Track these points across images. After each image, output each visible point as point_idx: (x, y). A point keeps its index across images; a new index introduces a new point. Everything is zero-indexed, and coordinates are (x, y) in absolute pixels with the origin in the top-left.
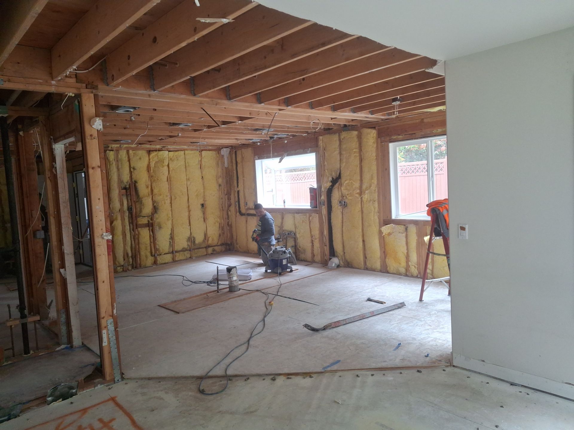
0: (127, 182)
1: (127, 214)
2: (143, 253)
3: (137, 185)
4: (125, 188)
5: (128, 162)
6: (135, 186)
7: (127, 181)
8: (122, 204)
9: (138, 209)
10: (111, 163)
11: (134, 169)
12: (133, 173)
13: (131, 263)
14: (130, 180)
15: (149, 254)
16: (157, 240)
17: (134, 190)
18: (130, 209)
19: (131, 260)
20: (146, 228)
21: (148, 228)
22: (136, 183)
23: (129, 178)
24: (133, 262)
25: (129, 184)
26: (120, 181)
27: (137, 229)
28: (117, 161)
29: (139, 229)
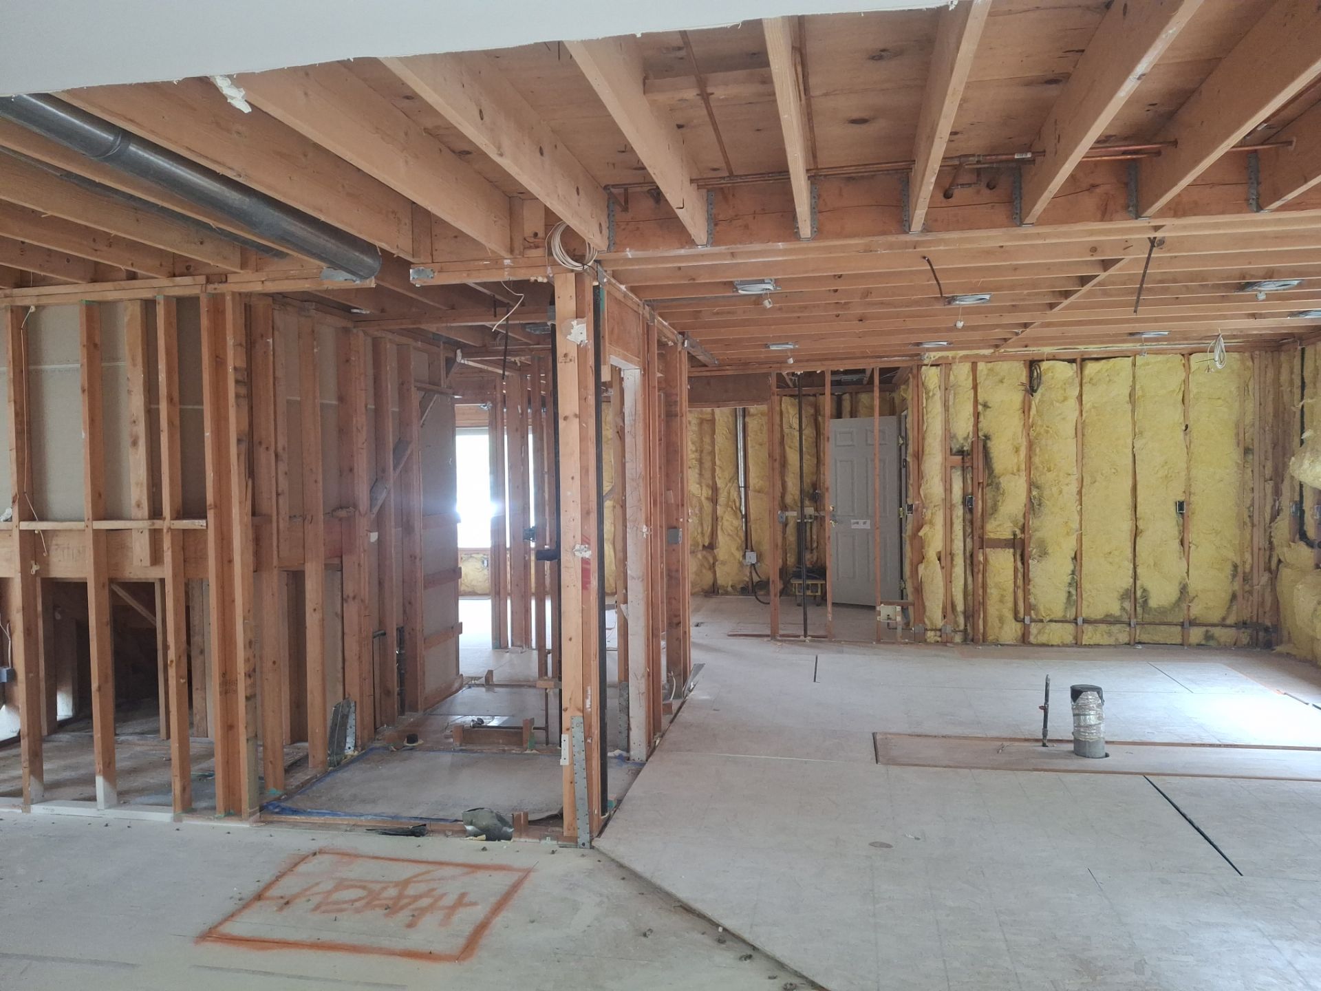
0: (966, 439)
1: (959, 511)
2: (993, 609)
3: (989, 444)
4: (961, 452)
5: (972, 391)
6: (985, 447)
7: (965, 435)
8: (948, 489)
9: (990, 503)
10: (931, 394)
11: (986, 406)
12: (981, 418)
13: (962, 627)
14: (973, 433)
15: (1009, 615)
16: (1031, 583)
17: (981, 455)
18: (968, 502)
19: (961, 620)
20: (1007, 550)
21: (1012, 550)
22: (988, 441)
23: (971, 429)
24: (966, 626)
25: (969, 441)
26: (949, 435)
27: (981, 550)
28: (946, 389)
29: (988, 550)
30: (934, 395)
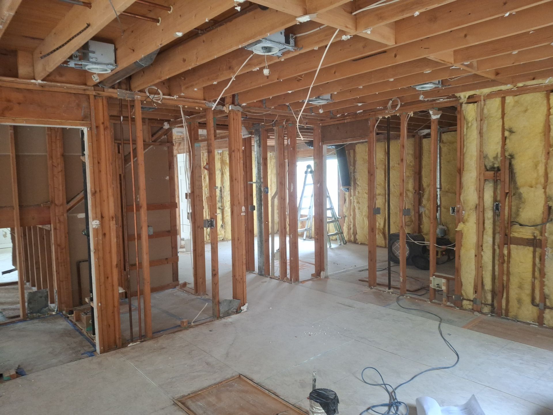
0: (496, 158)
1: (489, 214)
2: (514, 293)
3: (514, 162)
4: (492, 169)
5: (501, 120)
6: (510, 164)
7: (495, 156)
8: (481, 197)
9: (514, 209)
10: (470, 124)
11: (511, 131)
12: (508, 141)
13: (490, 302)
14: (501, 153)
15: (527, 299)
16: (546, 276)
17: (507, 171)
18: (497, 208)
19: (489, 297)
20: (528, 247)
21: (531, 249)
22: (512, 160)
23: (499, 150)
24: (493, 301)
25: (499, 160)
26: (482, 156)
27: (506, 246)
28: (481, 120)
29: (512, 246)
30: (472, 125)
